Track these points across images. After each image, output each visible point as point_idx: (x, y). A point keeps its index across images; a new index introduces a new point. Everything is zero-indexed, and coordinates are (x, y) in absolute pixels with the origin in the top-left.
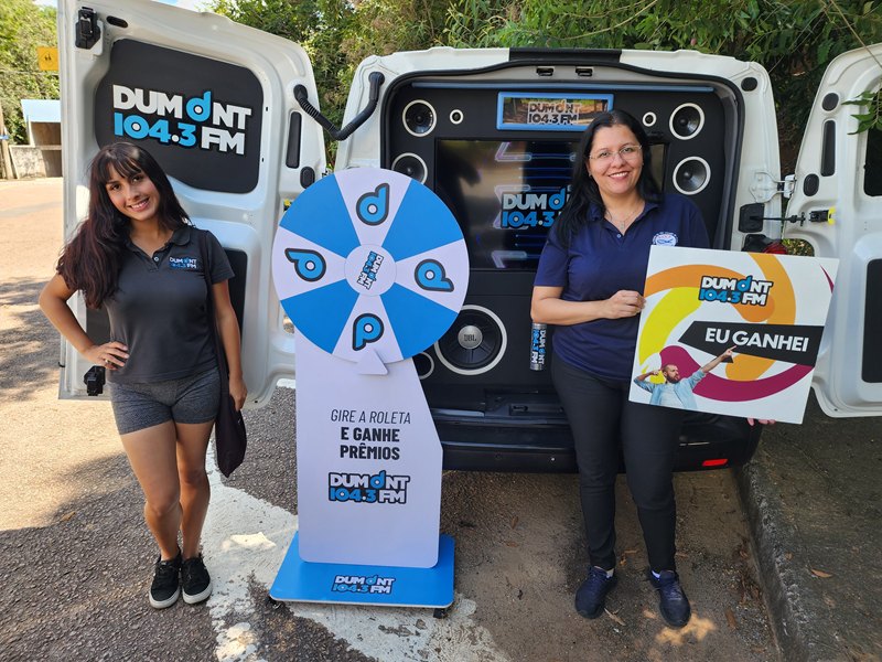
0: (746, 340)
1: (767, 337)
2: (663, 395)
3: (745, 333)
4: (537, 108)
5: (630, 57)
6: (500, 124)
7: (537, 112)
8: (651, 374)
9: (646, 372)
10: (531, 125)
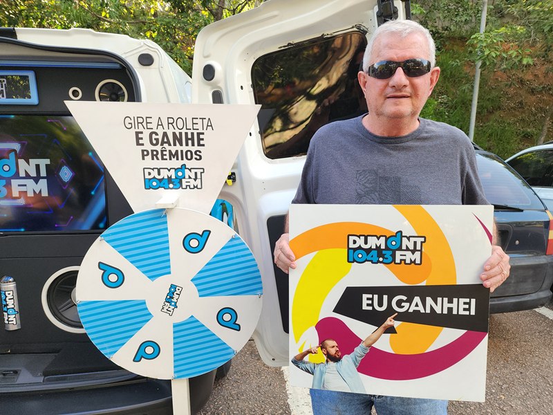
0: (406, 305)
1: (429, 301)
2: (326, 376)
3: (404, 298)
8: (309, 352)
9: (304, 350)
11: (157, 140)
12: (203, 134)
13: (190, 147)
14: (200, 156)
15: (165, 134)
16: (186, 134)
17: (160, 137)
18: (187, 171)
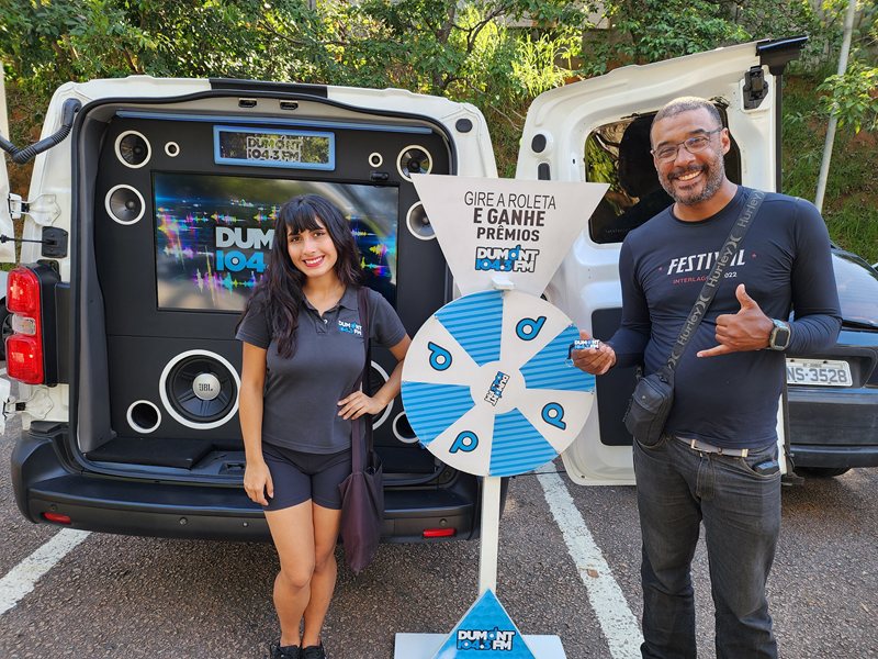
4: (256, 143)
5: (336, 93)
6: (218, 159)
7: (256, 148)
10: (251, 161)
11: (496, 217)
12: (544, 212)
13: (529, 227)
14: (538, 237)
15: (505, 212)
16: (527, 212)
17: (499, 215)
18: (521, 252)
